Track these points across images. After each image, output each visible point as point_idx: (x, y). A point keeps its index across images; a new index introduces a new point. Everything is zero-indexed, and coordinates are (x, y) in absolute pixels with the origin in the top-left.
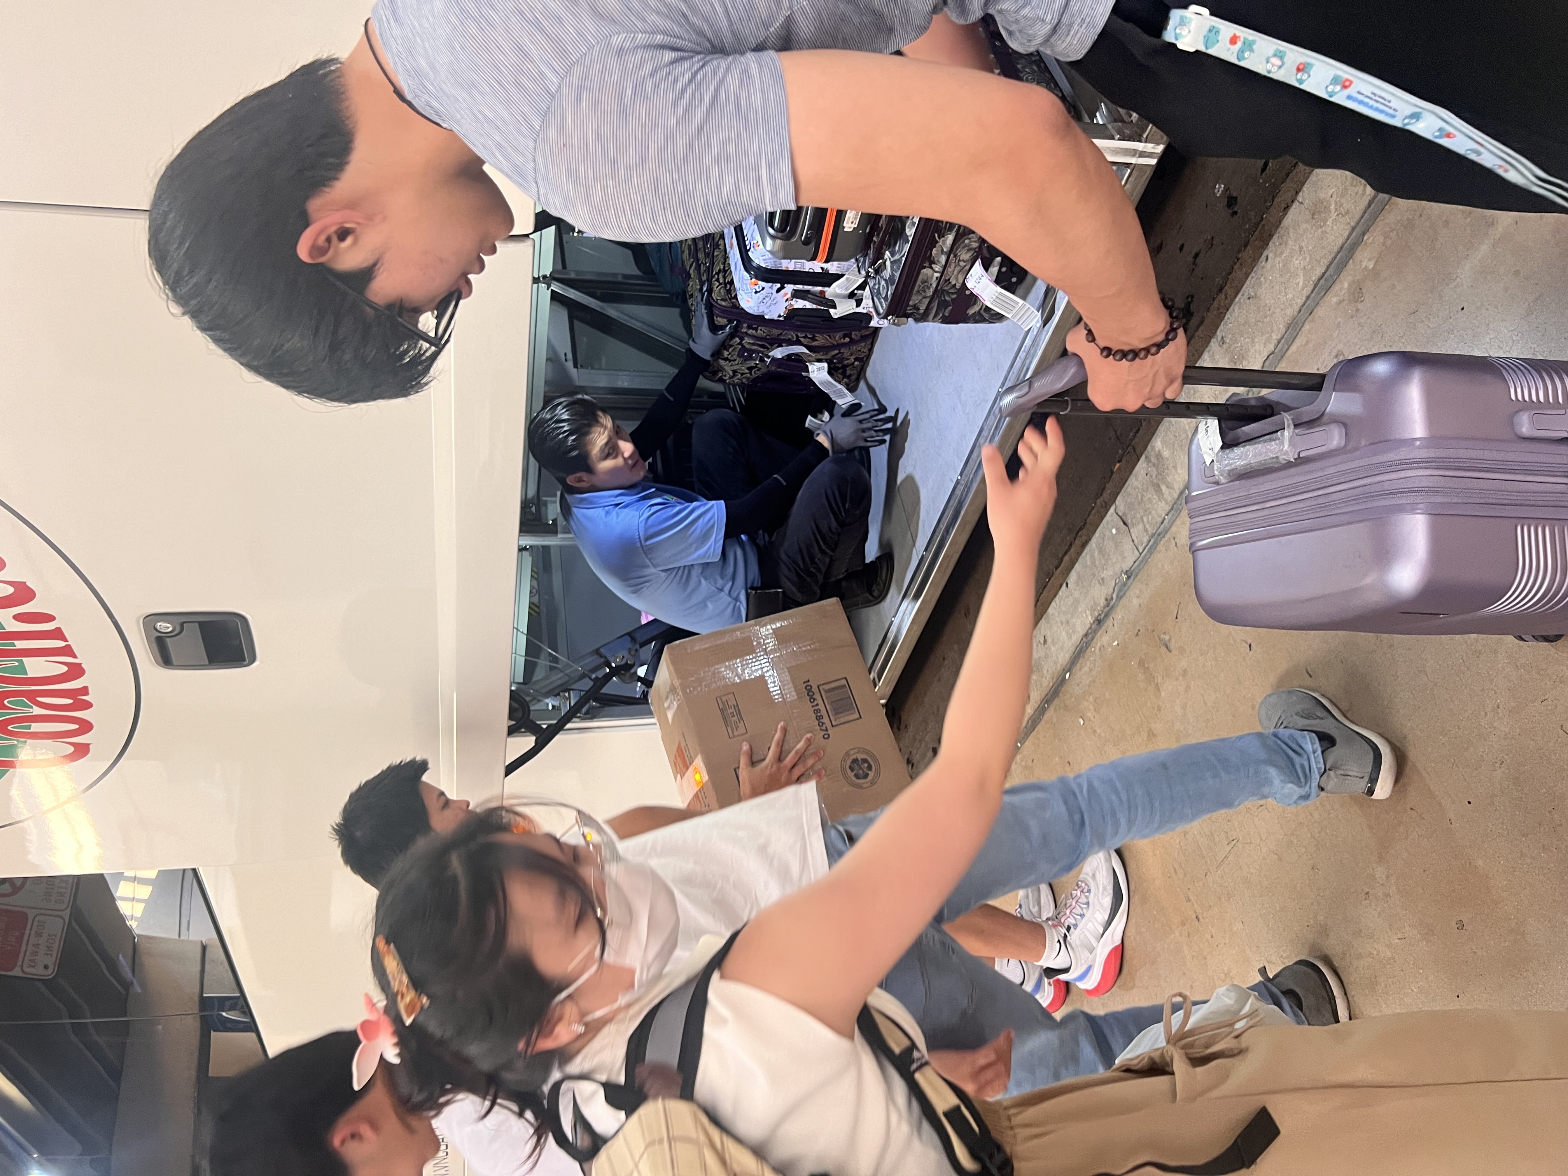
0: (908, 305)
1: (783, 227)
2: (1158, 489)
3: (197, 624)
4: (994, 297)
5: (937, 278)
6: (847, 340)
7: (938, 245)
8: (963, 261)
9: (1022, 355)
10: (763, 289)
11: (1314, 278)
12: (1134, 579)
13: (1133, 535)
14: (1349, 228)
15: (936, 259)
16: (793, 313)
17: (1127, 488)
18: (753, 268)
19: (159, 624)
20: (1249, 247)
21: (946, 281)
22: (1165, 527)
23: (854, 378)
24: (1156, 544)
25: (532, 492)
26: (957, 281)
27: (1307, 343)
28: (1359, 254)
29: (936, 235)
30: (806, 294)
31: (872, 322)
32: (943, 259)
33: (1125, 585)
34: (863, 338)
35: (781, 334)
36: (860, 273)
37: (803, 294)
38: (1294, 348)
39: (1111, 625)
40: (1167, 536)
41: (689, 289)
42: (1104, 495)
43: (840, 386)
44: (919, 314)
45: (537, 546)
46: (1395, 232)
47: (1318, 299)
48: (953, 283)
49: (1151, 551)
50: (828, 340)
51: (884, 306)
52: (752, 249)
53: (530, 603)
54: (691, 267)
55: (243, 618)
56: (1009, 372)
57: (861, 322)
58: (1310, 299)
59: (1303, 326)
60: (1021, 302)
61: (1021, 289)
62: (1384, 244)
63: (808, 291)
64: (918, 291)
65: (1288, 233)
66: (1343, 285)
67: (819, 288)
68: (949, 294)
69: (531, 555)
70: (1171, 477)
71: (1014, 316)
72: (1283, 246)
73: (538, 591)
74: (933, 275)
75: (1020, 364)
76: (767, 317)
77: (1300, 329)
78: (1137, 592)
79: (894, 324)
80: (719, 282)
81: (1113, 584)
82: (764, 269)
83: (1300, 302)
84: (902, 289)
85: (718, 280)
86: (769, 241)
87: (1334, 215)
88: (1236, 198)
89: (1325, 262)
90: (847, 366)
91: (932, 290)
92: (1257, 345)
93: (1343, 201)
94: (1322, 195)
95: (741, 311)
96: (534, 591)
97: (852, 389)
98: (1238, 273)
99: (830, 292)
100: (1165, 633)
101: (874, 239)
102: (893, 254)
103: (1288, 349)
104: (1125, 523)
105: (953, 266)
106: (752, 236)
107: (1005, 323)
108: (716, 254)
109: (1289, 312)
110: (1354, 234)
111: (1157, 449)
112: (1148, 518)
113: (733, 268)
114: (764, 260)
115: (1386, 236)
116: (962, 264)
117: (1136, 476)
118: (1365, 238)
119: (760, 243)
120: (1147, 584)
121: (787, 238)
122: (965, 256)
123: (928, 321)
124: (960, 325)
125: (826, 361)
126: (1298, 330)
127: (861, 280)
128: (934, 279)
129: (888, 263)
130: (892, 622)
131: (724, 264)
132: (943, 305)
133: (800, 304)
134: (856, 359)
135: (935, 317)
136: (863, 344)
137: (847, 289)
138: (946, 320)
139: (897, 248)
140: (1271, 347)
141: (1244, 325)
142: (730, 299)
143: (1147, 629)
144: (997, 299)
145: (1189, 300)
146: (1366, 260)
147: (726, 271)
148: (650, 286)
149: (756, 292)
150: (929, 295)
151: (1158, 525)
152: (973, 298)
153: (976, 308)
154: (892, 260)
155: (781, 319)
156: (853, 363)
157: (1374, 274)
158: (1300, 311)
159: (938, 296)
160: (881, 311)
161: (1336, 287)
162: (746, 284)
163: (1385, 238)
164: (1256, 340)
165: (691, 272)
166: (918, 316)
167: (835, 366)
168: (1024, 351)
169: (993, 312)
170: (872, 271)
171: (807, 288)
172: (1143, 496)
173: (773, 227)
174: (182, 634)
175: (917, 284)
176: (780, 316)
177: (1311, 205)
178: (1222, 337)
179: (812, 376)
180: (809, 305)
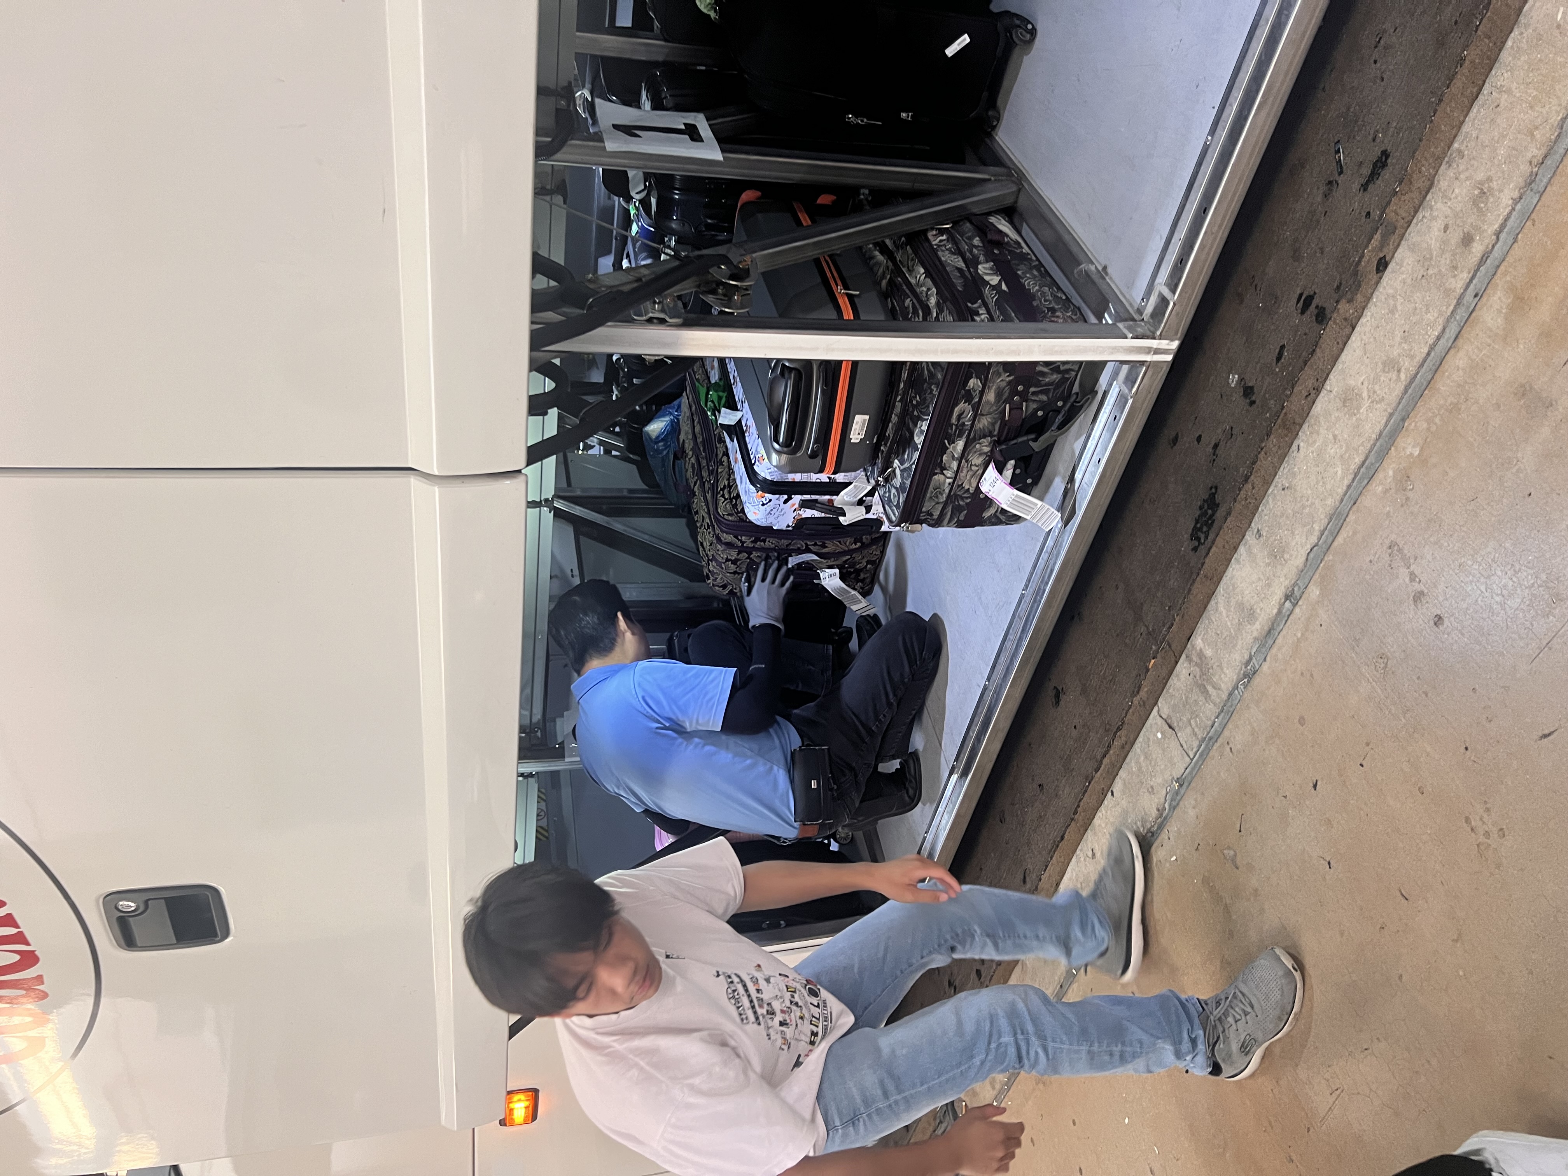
0: (921, 512)
1: (789, 442)
2: (1205, 692)
3: (163, 901)
4: (1011, 500)
5: (949, 484)
6: (859, 544)
7: (948, 451)
8: (975, 465)
9: (1044, 556)
10: (770, 501)
11: (1353, 467)
12: (1188, 787)
13: (1181, 739)
14: (1386, 414)
15: (947, 465)
16: (801, 523)
17: (1169, 689)
18: (759, 481)
19: (121, 903)
20: (1272, 436)
21: (959, 486)
22: (1216, 731)
23: (868, 581)
24: (1208, 750)
25: (537, 716)
26: (970, 485)
27: (1355, 533)
28: (1401, 442)
29: (946, 441)
30: (814, 504)
31: (883, 527)
32: (955, 465)
33: (1177, 793)
34: (874, 541)
35: (790, 544)
36: (869, 482)
37: (811, 503)
38: (1340, 540)
39: (1167, 838)
40: (1220, 740)
41: (694, 506)
42: (1141, 693)
43: (853, 592)
44: (933, 520)
45: (545, 772)
46: (1439, 417)
47: (1361, 488)
48: (967, 487)
49: (1204, 756)
50: (838, 546)
51: (897, 513)
52: (757, 463)
53: (537, 827)
54: (695, 485)
55: (215, 891)
56: (1031, 574)
57: (872, 527)
58: (1352, 488)
59: (1347, 516)
60: (1039, 503)
61: (1036, 490)
62: (1428, 429)
63: (816, 501)
64: (931, 498)
65: (1319, 422)
66: (1388, 472)
67: (828, 497)
68: (962, 498)
69: (538, 781)
70: (1217, 677)
71: (1033, 517)
72: (1314, 436)
73: (547, 814)
74: (945, 480)
75: (1043, 565)
76: (775, 528)
77: (1345, 520)
78: (1193, 802)
79: (907, 531)
80: (724, 498)
81: (1164, 792)
82: (769, 482)
83: (1341, 491)
84: (914, 496)
85: (723, 496)
86: (774, 456)
87: (1366, 404)
88: (1252, 388)
89: (1363, 451)
90: (861, 570)
91: (945, 496)
92: (1297, 537)
93: (1377, 387)
94: (1352, 383)
95: (748, 524)
96: (542, 813)
97: (865, 594)
98: (1264, 462)
99: (839, 500)
100: (1229, 848)
101: (882, 448)
102: (902, 463)
103: (1333, 541)
104: (1170, 727)
105: (965, 471)
106: (756, 450)
107: (1023, 524)
108: (720, 470)
109: (1329, 502)
110: (1392, 421)
111: (1198, 648)
112: (1196, 722)
113: (738, 482)
114: (770, 473)
115: (1429, 421)
116: (974, 468)
117: (1177, 676)
118: (1406, 424)
119: (765, 456)
120: (1203, 794)
121: (794, 452)
122: (977, 460)
123: (943, 526)
124: (976, 528)
125: (838, 567)
126: (1342, 521)
127: (869, 488)
128: (947, 485)
129: (898, 472)
130: (925, 838)
131: (728, 479)
132: (957, 510)
133: (808, 513)
134: (868, 562)
135: (949, 522)
136: (874, 547)
137: (855, 497)
138: (961, 525)
139: (906, 456)
140: (1314, 539)
141: (1281, 517)
142: (737, 514)
143: (1208, 844)
144: (1015, 502)
145: (1213, 490)
146: (1410, 447)
147: (731, 485)
148: (658, 498)
149: (763, 505)
150: (942, 501)
151: (1208, 729)
152: (988, 502)
153: (992, 511)
154: (902, 468)
155: (790, 529)
156: (866, 566)
157: (1422, 461)
158: (1342, 500)
159: (951, 502)
160: (894, 519)
161: (1380, 475)
162: (753, 498)
163: (1429, 424)
164: (1296, 532)
165: (696, 489)
166: (931, 522)
167: (847, 571)
168: (1047, 551)
169: (1009, 514)
170: (881, 479)
171: (814, 497)
172: (1187, 698)
173: (778, 443)
174: (148, 911)
175: (929, 491)
176: (788, 526)
177: (1341, 392)
178: (1258, 530)
179: (824, 583)
180: (817, 514)
